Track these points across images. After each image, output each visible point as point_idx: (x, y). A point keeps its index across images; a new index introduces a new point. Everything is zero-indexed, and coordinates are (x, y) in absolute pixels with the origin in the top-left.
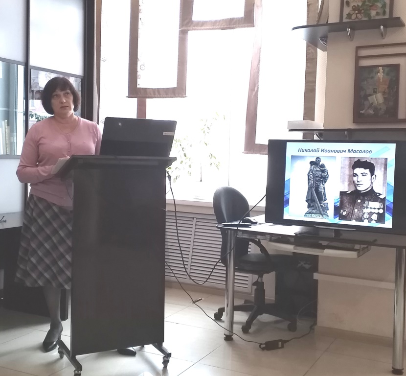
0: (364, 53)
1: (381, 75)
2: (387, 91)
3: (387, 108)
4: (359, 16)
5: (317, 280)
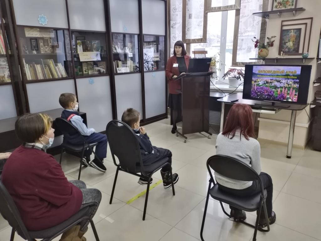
0: (285, 23)
1: (292, 34)
2: (295, 40)
3: (294, 48)
4: (281, 7)
5: (259, 121)
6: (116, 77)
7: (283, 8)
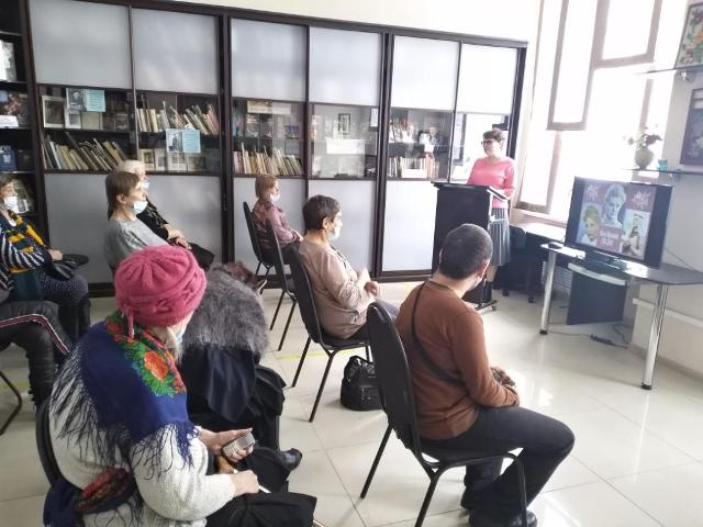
0: (698, 95)
4: (691, 59)
5: (636, 306)
6: (390, 184)
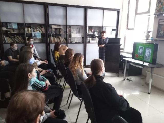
0: (160, 21)
1: (163, 26)
7: (159, 13)
